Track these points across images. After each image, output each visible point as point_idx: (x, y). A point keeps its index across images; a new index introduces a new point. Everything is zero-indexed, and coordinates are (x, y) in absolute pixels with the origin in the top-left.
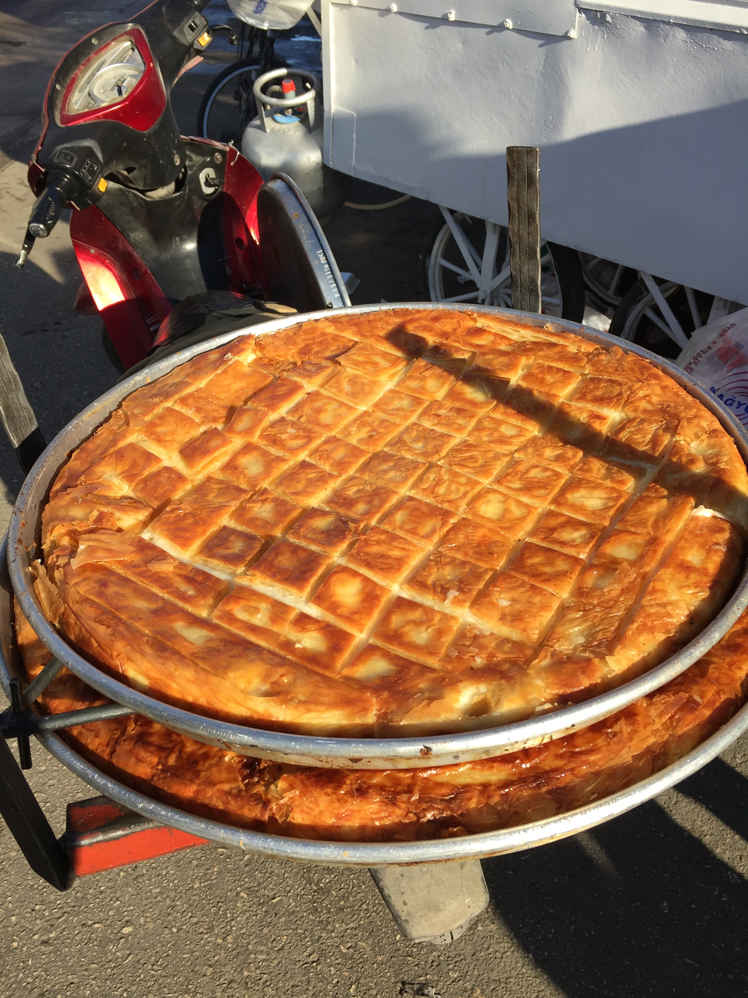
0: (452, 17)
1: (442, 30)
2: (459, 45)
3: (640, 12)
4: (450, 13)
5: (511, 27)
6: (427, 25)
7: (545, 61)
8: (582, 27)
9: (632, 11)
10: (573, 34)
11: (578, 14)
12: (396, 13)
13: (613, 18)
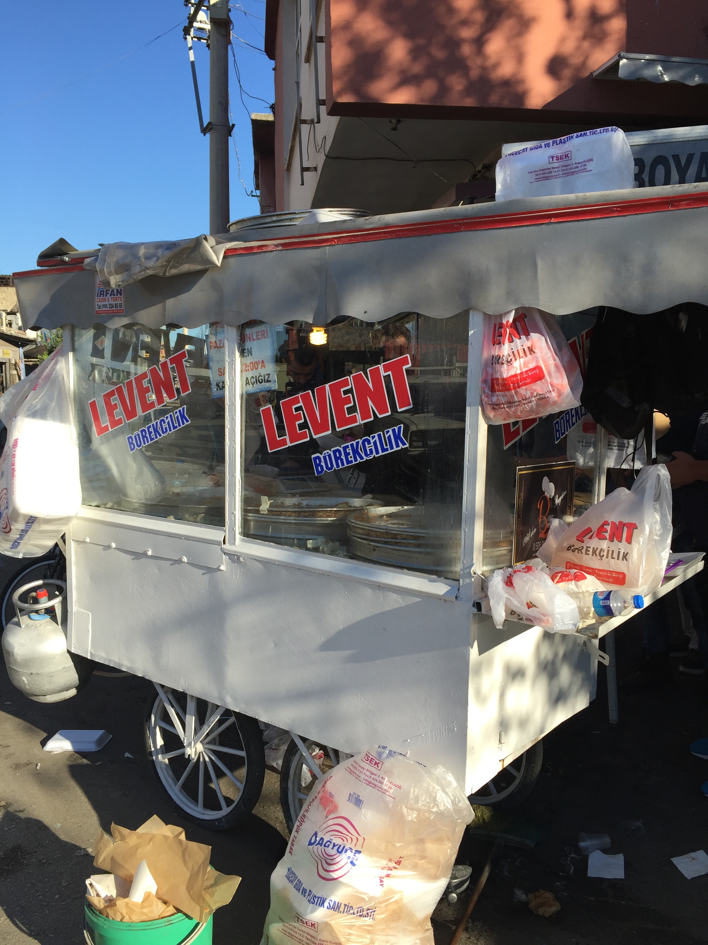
0: (150, 553)
1: (143, 560)
2: (156, 571)
3: (258, 557)
4: (149, 551)
5: (186, 561)
6: (133, 557)
7: (209, 583)
8: (227, 563)
9: (254, 556)
10: (223, 568)
11: (224, 556)
12: (114, 548)
13: (244, 559)
